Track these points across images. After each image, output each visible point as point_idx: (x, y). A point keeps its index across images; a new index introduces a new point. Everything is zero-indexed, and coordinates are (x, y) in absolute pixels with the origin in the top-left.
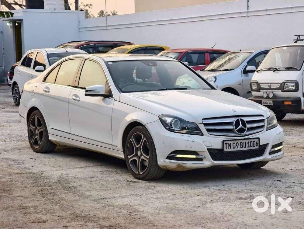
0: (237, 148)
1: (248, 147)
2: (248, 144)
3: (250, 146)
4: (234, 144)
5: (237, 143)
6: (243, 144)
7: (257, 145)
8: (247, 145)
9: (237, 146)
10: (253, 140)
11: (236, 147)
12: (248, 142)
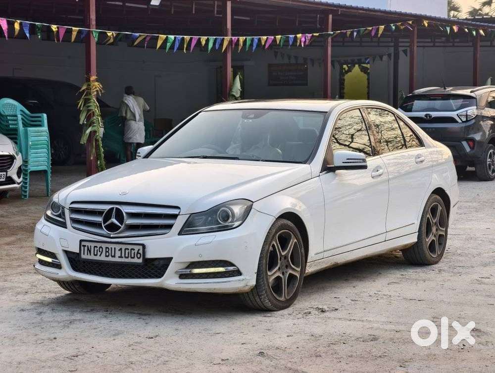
0: (100, 255)
1: (119, 257)
2: (120, 252)
3: (123, 255)
4: (96, 249)
5: (101, 247)
6: (110, 251)
7: (139, 256)
8: (118, 254)
9: (100, 251)
10: (130, 247)
11: (99, 253)
12: (121, 249)
